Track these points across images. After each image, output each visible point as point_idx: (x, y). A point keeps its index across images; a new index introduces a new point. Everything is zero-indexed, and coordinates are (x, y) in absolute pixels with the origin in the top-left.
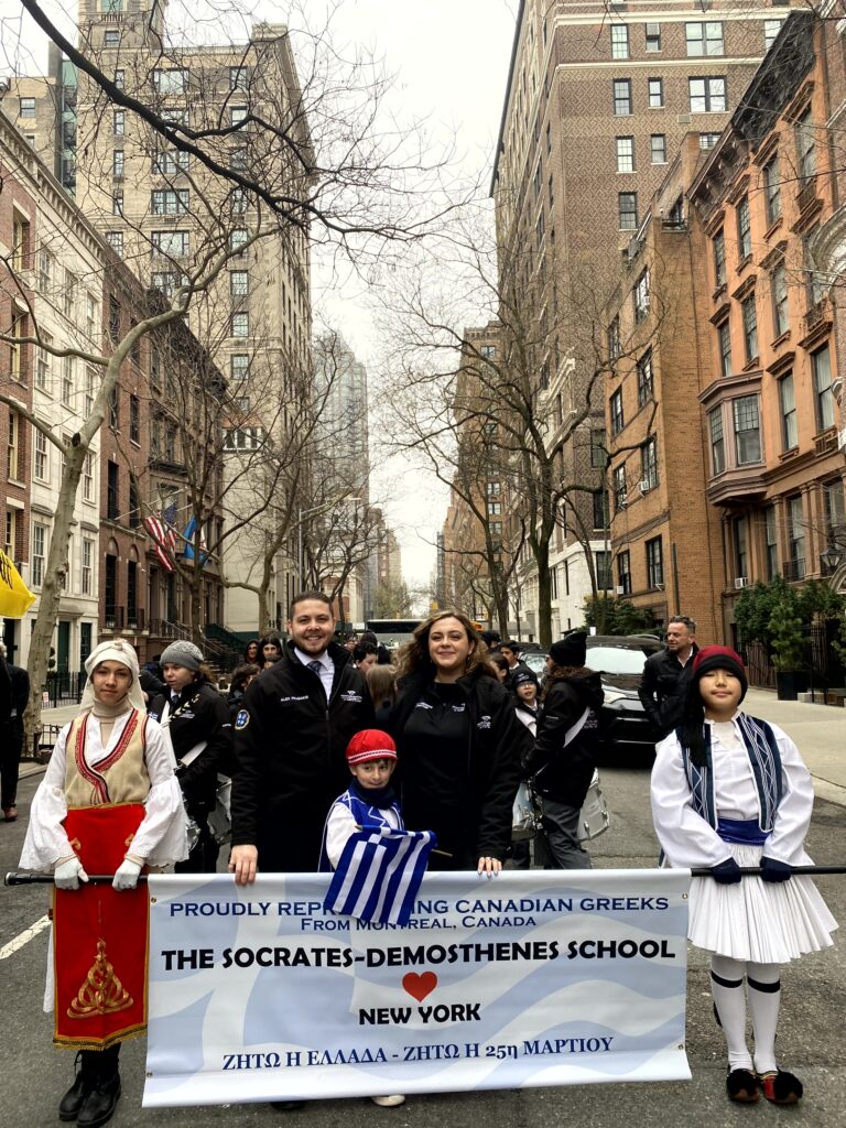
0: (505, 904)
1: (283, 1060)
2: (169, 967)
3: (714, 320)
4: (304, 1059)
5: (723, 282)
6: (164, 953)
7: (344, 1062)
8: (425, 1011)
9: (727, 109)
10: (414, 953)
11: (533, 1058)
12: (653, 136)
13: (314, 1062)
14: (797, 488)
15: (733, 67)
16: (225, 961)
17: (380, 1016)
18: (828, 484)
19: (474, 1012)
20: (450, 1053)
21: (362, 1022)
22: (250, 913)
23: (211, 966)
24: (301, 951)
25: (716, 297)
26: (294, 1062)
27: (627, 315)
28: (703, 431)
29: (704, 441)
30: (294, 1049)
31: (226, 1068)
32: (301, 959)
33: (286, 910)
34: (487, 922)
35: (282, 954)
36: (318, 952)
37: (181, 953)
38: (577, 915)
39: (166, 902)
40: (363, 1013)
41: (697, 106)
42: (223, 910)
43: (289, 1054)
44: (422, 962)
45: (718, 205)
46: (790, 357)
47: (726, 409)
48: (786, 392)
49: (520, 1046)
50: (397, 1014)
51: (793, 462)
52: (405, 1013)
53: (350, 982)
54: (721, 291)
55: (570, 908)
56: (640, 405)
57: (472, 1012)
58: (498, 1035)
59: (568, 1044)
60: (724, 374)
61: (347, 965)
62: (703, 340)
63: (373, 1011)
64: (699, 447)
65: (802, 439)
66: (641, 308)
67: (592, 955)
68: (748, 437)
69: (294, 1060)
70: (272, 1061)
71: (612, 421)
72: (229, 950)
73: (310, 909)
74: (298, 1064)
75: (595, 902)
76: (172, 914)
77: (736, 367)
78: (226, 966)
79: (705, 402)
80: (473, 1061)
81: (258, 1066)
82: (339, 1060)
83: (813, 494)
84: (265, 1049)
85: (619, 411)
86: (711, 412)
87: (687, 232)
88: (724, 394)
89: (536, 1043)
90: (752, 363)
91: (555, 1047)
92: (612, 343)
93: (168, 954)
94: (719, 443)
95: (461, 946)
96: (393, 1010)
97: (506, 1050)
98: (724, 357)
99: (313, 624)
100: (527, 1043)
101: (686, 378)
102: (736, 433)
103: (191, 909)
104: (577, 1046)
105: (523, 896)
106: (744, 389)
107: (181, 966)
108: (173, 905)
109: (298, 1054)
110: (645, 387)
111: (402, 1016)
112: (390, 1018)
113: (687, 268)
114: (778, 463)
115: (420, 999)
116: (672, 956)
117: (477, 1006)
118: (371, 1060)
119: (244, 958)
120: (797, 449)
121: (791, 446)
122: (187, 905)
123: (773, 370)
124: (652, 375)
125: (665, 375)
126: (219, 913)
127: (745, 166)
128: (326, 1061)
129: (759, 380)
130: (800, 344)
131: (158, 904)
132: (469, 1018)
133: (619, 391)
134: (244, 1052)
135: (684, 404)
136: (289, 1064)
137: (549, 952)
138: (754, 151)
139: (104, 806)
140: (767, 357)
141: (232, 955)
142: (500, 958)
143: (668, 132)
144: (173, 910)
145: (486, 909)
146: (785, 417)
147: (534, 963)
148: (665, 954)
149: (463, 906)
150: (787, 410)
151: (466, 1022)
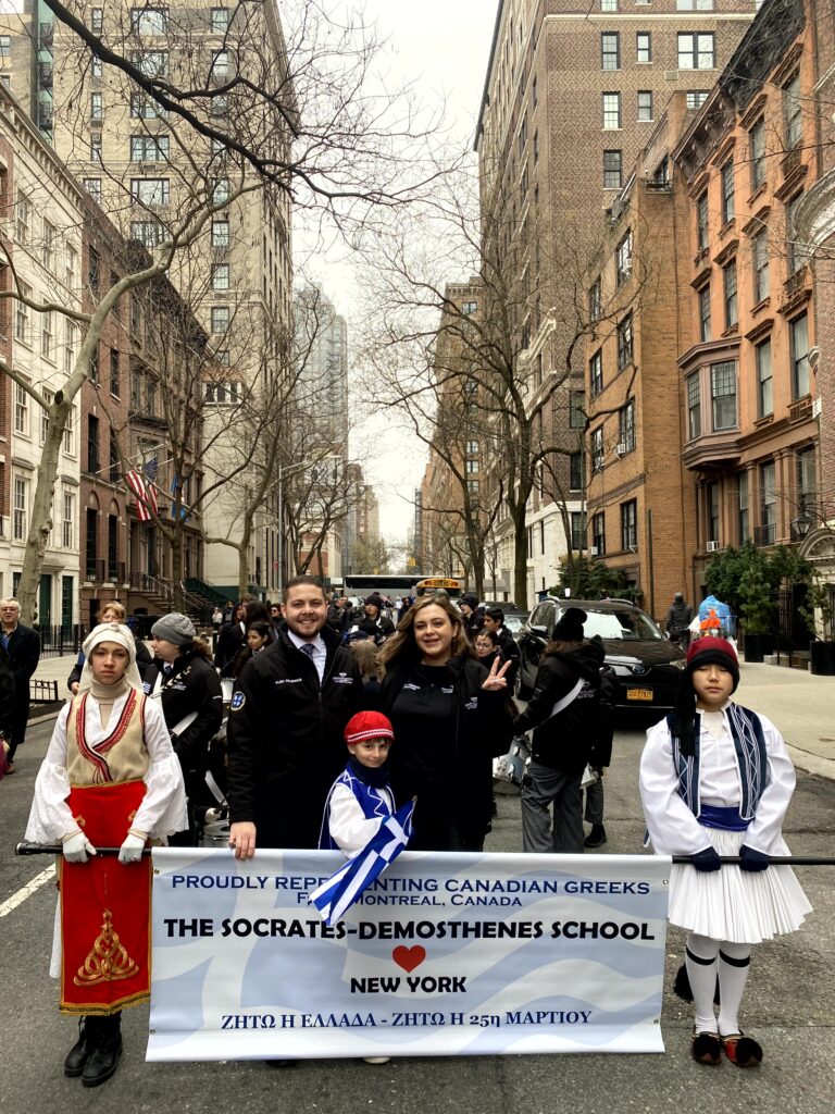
0: (492, 884)
1: (278, 1022)
2: (171, 934)
3: (695, 285)
4: (298, 1021)
5: (706, 245)
6: (166, 921)
7: (335, 1025)
8: (413, 981)
9: (715, 66)
10: (404, 927)
11: (514, 1027)
12: (640, 92)
13: (307, 1024)
14: (771, 454)
15: (723, 23)
16: (224, 930)
17: (371, 985)
18: (800, 453)
19: (461, 985)
20: (437, 1021)
21: (353, 991)
22: (248, 886)
23: (211, 934)
24: (296, 923)
25: (697, 262)
26: (288, 1024)
27: (609, 278)
28: (681, 396)
29: (681, 405)
30: (288, 1012)
31: (224, 1027)
32: (296, 929)
33: (283, 884)
34: (475, 901)
35: (278, 925)
36: (313, 924)
37: (182, 922)
38: (561, 898)
39: (168, 874)
40: (354, 982)
41: (685, 62)
42: (223, 883)
43: (284, 1017)
44: (411, 936)
45: (704, 167)
46: (769, 324)
47: (704, 374)
48: (764, 358)
49: (503, 1016)
50: (386, 983)
51: (768, 429)
52: (394, 983)
53: (342, 952)
54: (704, 254)
55: (554, 890)
56: (620, 368)
57: (459, 985)
58: (483, 1006)
59: (549, 1016)
60: (703, 339)
61: (339, 937)
62: (684, 304)
63: (363, 980)
64: (676, 412)
65: (778, 407)
66: (623, 271)
67: (575, 936)
68: (724, 403)
69: (289, 1022)
70: (267, 1023)
71: (592, 383)
72: (228, 921)
73: (306, 884)
74: (292, 1026)
75: (579, 885)
76: (174, 886)
77: (715, 333)
78: (225, 934)
79: (684, 367)
80: (457, 1028)
81: (255, 1026)
82: (331, 1023)
83: (786, 461)
84: (262, 1011)
85: (598, 373)
86: (689, 376)
87: (671, 196)
88: (702, 359)
89: (518, 1014)
90: (731, 328)
91: (535, 1018)
92: (593, 304)
93: (171, 923)
94: (696, 408)
95: (450, 924)
96: (383, 980)
97: (489, 1019)
98: (704, 322)
99: (307, 608)
100: (510, 1014)
101: (665, 342)
102: (713, 398)
103: (192, 881)
104: (557, 1018)
105: (510, 877)
106: (721, 355)
107: (182, 934)
108: (175, 877)
109: (292, 1017)
110: (625, 349)
111: (391, 986)
112: (380, 987)
113: (670, 231)
114: (752, 429)
115: (409, 971)
116: (652, 938)
117: (463, 979)
118: (361, 1024)
119: (242, 928)
120: (772, 416)
121: (767, 413)
122: (189, 877)
123: (751, 336)
124: (632, 339)
125: (645, 338)
126: (219, 886)
127: (731, 128)
128: (318, 1023)
129: (737, 346)
130: (779, 312)
131: (162, 874)
132: (455, 990)
133: (599, 353)
134: (242, 1013)
135: (663, 367)
136: (284, 1026)
137: (534, 932)
138: (741, 113)
139: (106, 785)
140: (747, 324)
141: (231, 925)
142: (486, 935)
143: (655, 89)
144: (175, 882)
145: (474, 888)
146: (762, 384)
147: (518, 941)
148: (644, 937)
149: (452, 885)
150: (764, 377)
151: (452, 993)
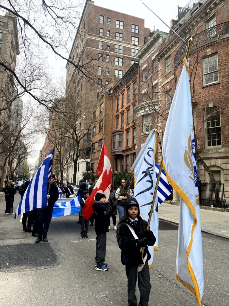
3: (116, 116)
5: (118, 109)
12: (106, 68)
14: (128, 154)
18: (134, 154)
27: (98, 113)
28: (112, 139)
29: (112, 141)
45: (119, 93)
46: (129, 128)
47: (117, 136)
48: (128, 135)
51: (128, 149)
54: (118, 111)
56: (99, 131)
60: (117, 129)
62: (113, 120)
64: (110, 143)
65: (130, 145)
66: (101, 111)
68: (120, 142)
71: (93, 133)
77: (119, 128)
79: (113, 134)
83: (131, 156)
85: (95, 131)
86: (114, 136)
87: (112, 97)
88: (116, 133)
90: (122, 127)
92: (94, 116)
94: (115, 143)
98: (117, 125)
101: (109, 128)
102: (118, 141)
106: (121, 132)
110: (101, 128)
113: (111, 104)
114: (125, 149)
120: (129, 147)
121: (128, 146)
123: (126, 130)
124: (102, 126)
125: (105, 126)
127: (124, 87)
129: (123, 131)
130: (131, 127)
133: (95, 127)
135: (109, 133)
138: (126, 85)
140: (125, 127)
146: (127, 140)
150: (128, 139)
